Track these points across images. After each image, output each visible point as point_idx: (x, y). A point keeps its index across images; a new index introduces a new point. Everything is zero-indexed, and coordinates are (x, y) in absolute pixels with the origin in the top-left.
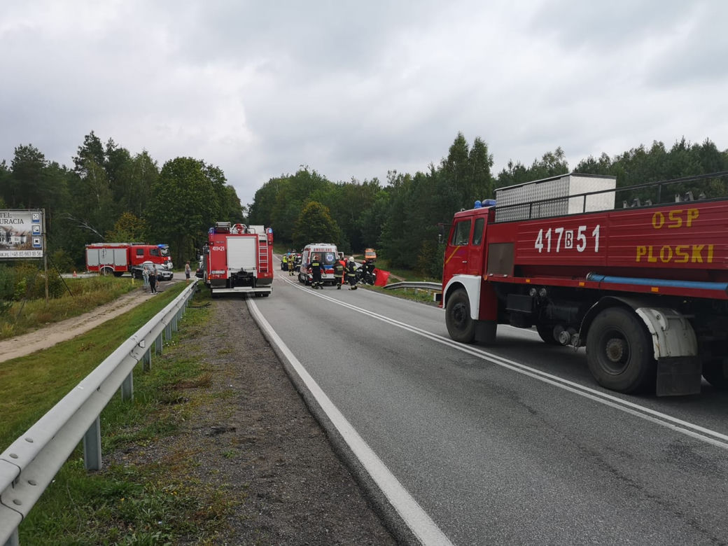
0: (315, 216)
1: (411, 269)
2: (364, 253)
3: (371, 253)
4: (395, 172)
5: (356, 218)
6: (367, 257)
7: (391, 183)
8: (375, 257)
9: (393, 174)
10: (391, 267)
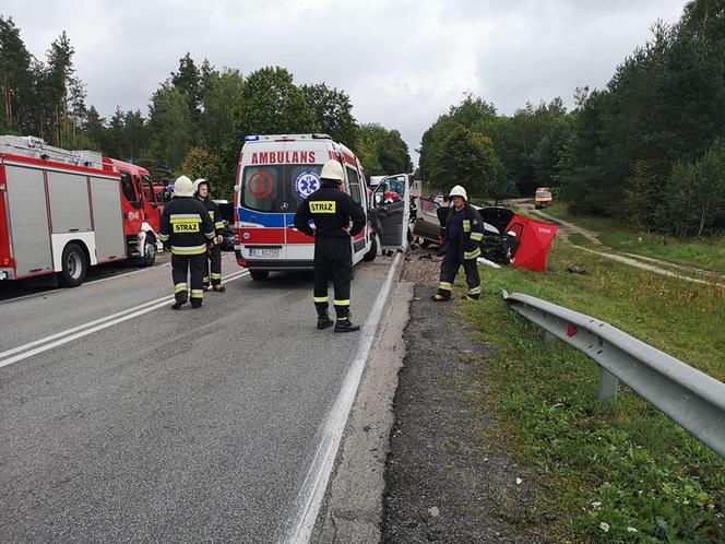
0: (461, 143)
1: (607, 216)
2: (534, 195)
3: (543, 194)
4: (587, 89)
5: (529, 151)
6: (537, 199)
7: (580, 104)
8: (550, 199)
9: (583, 92)
10: (574, 213)
